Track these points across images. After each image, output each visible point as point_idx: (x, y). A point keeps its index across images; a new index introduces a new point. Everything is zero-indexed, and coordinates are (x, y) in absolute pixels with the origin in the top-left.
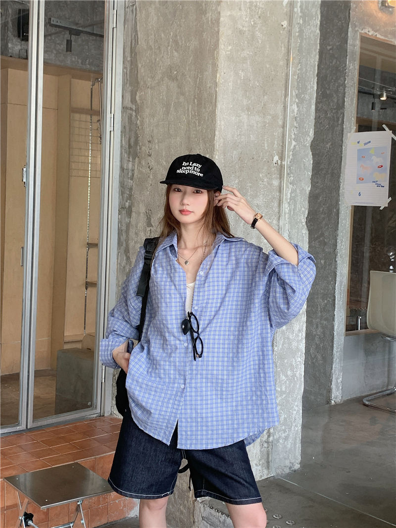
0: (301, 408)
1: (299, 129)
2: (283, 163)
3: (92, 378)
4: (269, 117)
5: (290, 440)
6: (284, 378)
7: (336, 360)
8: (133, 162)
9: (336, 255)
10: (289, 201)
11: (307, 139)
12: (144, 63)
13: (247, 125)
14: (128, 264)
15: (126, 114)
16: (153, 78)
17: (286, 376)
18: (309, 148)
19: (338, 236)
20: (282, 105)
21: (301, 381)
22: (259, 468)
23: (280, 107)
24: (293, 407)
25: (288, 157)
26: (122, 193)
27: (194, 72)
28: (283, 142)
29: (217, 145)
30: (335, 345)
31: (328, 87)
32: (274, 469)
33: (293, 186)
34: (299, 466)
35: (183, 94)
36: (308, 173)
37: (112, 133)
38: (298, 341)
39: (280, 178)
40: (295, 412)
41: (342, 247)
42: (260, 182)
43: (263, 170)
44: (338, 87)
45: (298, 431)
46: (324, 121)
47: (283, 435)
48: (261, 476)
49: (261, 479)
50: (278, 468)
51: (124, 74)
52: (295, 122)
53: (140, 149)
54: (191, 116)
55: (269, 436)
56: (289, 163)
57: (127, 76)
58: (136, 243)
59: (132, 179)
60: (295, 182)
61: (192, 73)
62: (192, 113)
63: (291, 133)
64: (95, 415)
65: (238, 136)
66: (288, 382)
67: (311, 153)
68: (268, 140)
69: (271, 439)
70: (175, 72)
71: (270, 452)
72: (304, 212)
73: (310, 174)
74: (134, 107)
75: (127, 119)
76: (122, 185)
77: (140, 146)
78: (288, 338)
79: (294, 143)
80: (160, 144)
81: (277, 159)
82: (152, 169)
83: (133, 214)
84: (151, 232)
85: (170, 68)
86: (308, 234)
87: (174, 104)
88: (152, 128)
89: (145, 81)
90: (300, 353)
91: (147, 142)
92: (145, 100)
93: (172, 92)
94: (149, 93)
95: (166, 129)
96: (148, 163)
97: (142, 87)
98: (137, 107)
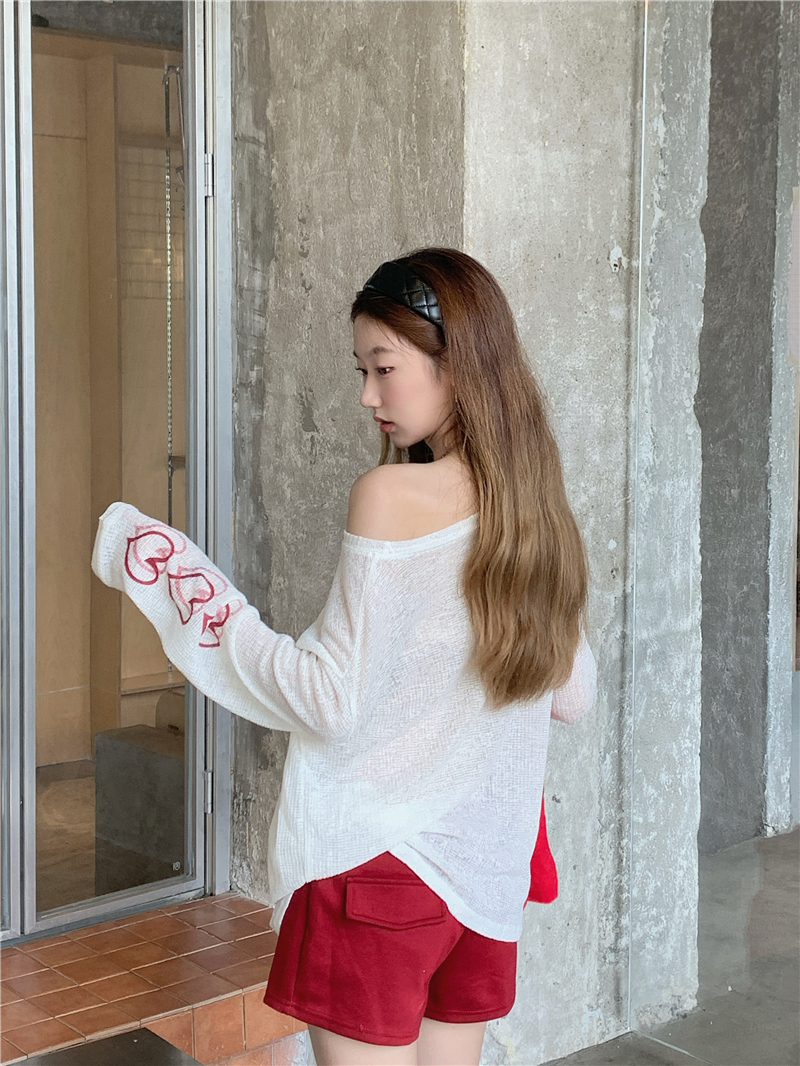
0: (695, 861)
1: (672, 177)
2: (634, 263)
3: (182, 801)
4: (596, 152)
5: (672, 941)
6: (651, 790)
7: (775, 728)
8: (265, 271)
9: (767, 476)
10: (651, 356)
11: (690, 202)
12: (282, 27)
13: (542, 175)
14: (260, 524)
15: (243, 153)
16: (305, 62)
17: (658, 786)
18: (698, 223)
19: (770, 428)
20: (628, 122)
21: (692, 795)
22: (598, 1013)
23: (623, 125)
24: (676, 861)
25: (646, 247)
26: (241, 349)
27: (407, 47)
28: (632, 213)
29: (471, 227)
30: (770, 694)
31: (736, 69)
32: (633, 1014)
33: (661, 318)
34: (695, 1002)
35: (382, 102)
36: (696, 287)
37: (210, 200)
38: (684, 700)
39: (628, 301)
40: (681, 873)
41: (782, 456)
42: (580, 314)
43: (586, 284)
44: (762, 66)
45: (688, 917)
46: (728, 151)
47: (654, 930)
48: (604, 1033)
49: (603, 1041)
50: (644, 1011)
51: (235, 55)
52: (661, 162)
53: (280, 239)
54: (402, 157)
55: (618, 936)
56: (648, 263)
57: (242, 58)
58: (277, 470)
59: (263, 312)
60: (666, 309)
61: (401, 48)
62: (404, 149)
63: (650, 188)
64: (192, 894)
65: (519, 202)
66: (661, 801)
67: (701, 236)
68: (594, 210)
69: (624, 942)
70: (361, 49)
71: (622, 976)
72: (688, 382)
73: (701, 287)
74: (262, 138)
75: (246, 166)
76: (240, 329)
77: (279, 231)
78: (659, 693)
79: (659, 213)
80: (329, 228)
81: (620, 255)
82: (311, 287)
83: (270, 400)
84: (313, 444)
85: (348, 37)
86: (699, 435)
87: (359, 127)
88: (307, 187)
89: (288, 71)
90: (689, 728)
91: (298, 223)
92: (289, 118)
93: (354, 98)
94: (299, 100)
95: (343, 190)
96: (302, 275)
97: (281, 87)
98: (269, 135)
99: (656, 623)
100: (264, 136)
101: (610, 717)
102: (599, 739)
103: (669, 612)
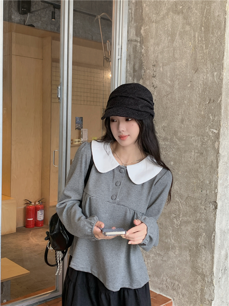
12: (148, 3)
15: (131, 45)
16: (157, 14)
27: (201, 5)
29: (225, 64)
35: (189, 24)
37: (120, 60)
53: (145, 72)
54: (197, 42)
57: (132, 15)
61: (198, 6)
62: (198, 39)
70: (181, 7)
74: (139, 39)
75: (132, 50)
77: (144, 69)
80: (165, 67)
82: (156, 87)
85: (176, 4)
87: (179, 33)
88: (156, 55)
89: (150, 17)
91: (152, 66)
92: (150, 32)
93: (177, 24)
94: (154, 26)
95: (171, 55)
96: (153, 83)
97: (147, 23)
98: (142, 38)
100: (140, 39)
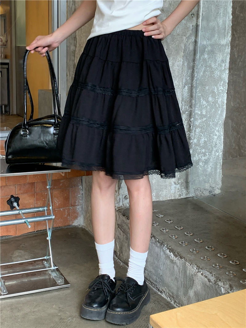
5: (211, 164)
6: (204, 103)
17: (207, 102)
21: (222, 108)
22: (178, 186)
24: (214, 132)
34: (220, 191)
38: (221, 71)
40: (216, 137)
45: (218, 156)
47: (203, 158)
48: (180, 195)
49: (180, 198)
50: (197, 190)
78: (210, 66)
90: (222, 82)
99: (210, 39)
101: (188, 72)
102: (183, 79)
103: (216, 35)
